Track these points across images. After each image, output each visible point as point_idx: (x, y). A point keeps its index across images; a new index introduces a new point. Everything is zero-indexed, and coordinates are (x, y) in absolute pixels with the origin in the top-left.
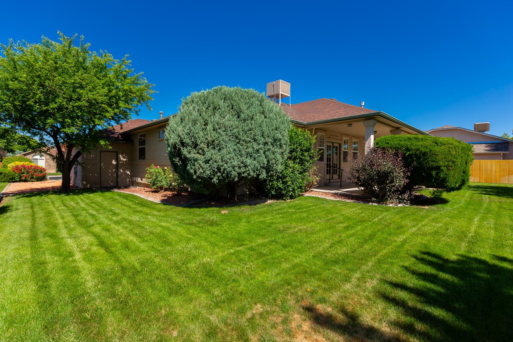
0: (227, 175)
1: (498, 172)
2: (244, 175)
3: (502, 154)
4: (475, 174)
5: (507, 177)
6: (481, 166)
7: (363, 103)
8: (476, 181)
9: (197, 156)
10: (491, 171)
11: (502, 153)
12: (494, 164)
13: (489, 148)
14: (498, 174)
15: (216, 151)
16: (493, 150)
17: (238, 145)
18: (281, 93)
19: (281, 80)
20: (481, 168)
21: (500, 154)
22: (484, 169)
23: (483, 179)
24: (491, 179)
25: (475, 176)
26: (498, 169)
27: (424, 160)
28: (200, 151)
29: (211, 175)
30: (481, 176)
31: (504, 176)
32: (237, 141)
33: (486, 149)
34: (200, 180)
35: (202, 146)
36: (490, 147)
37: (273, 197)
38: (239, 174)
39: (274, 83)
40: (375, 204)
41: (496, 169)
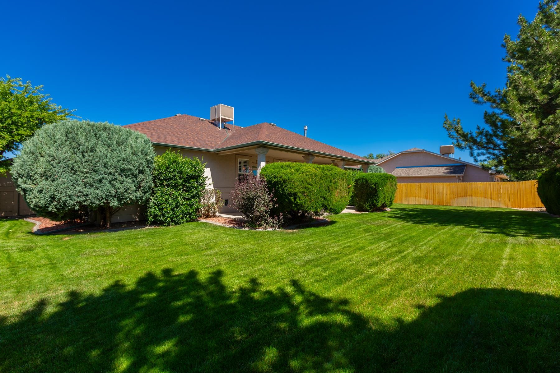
0: (64, 204)
1: (448, 194)
2: (86, 203)
3: (457, 177)
4: (429, 197)
5: (456, 199)
6: (435, 189)
7: (306, 127)
8: (431, 204)
9: (32, 186)
10: (443, 193)
11: (457, 175)
12: (445, 186)
13: (448, 171)
14: (448, 197)
15: (49, 182)
16: (451, 173)
17: (75, 176)
18: (221, 117)
19: (221, 104)
20: (435, 191)
21: (456, 177)
22: (437, 192)
23: (437, 202)
24: (443, 202)
25: (430, 199)
26: (448, 192)
27: (285, 187)
28: (35, 182)
29: (47, 204)
30: (435, 198)
31: (454, 198)
32: (73, 172)
33: (445, 171)
34: (38, 209)
35: (35, 176)
36: (450, 170)
37: (153, 223)
38: (80, 203)
39: (216, 107)
40: (247, 229)
41: (447, 192)
